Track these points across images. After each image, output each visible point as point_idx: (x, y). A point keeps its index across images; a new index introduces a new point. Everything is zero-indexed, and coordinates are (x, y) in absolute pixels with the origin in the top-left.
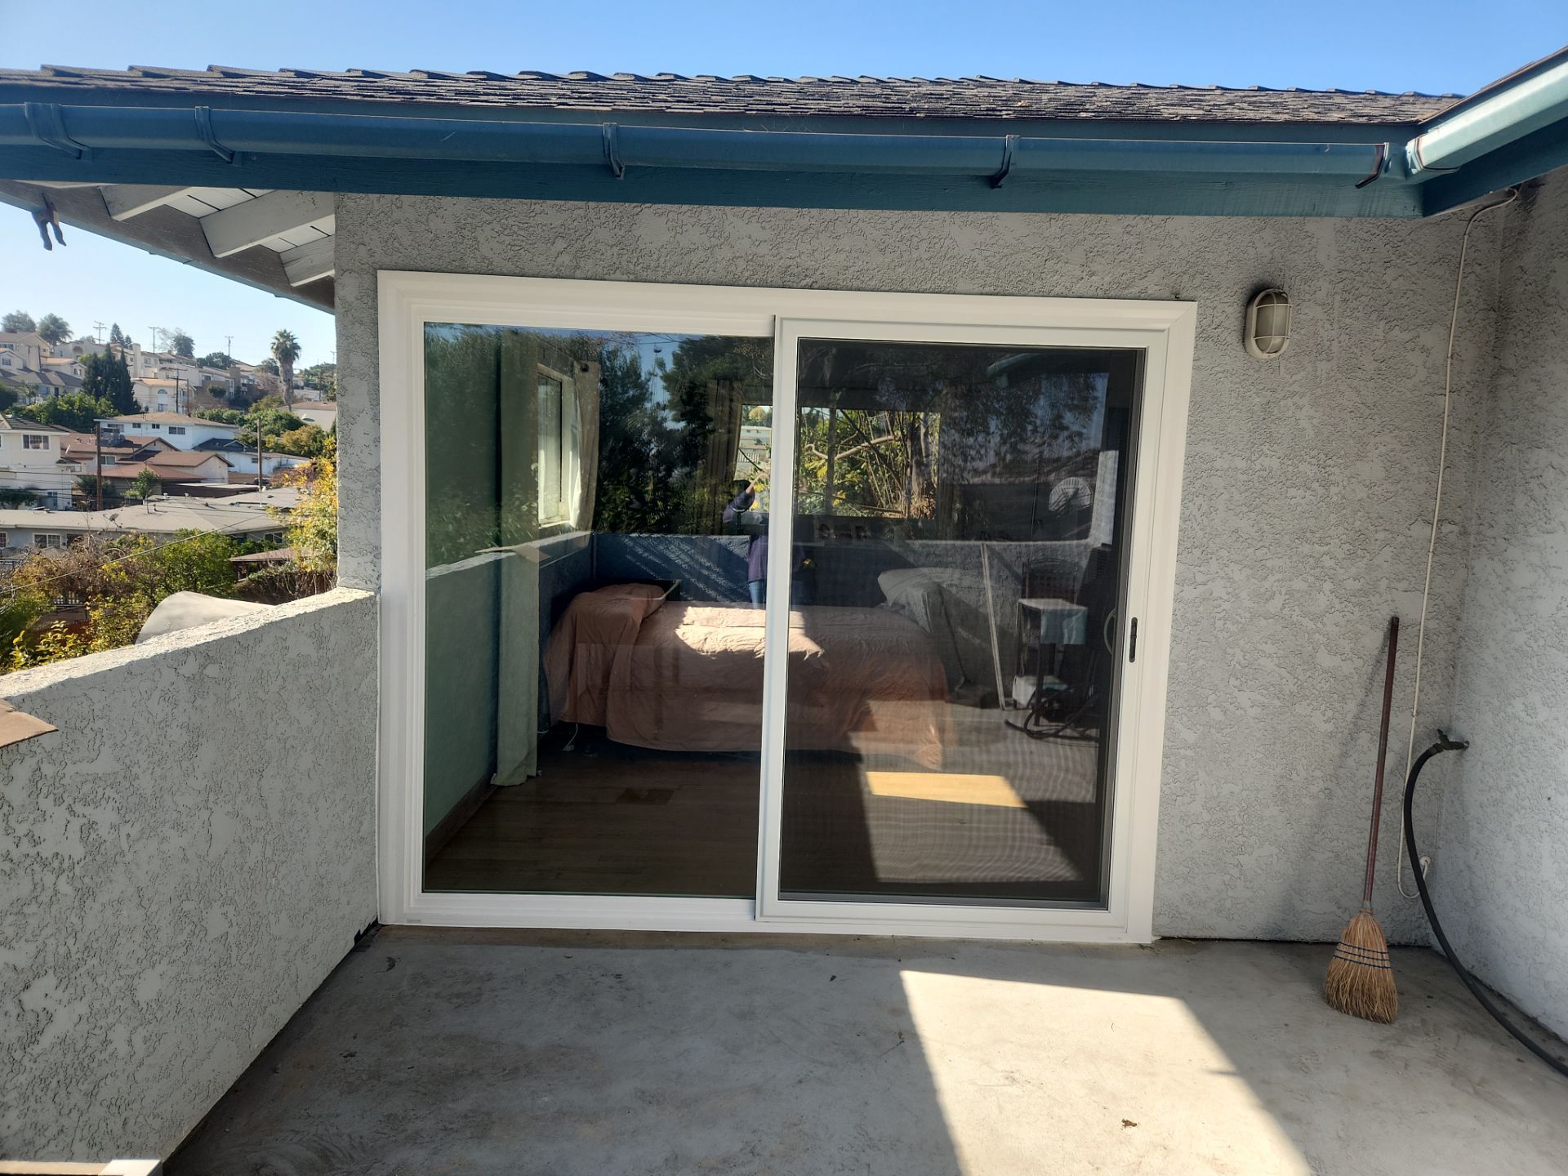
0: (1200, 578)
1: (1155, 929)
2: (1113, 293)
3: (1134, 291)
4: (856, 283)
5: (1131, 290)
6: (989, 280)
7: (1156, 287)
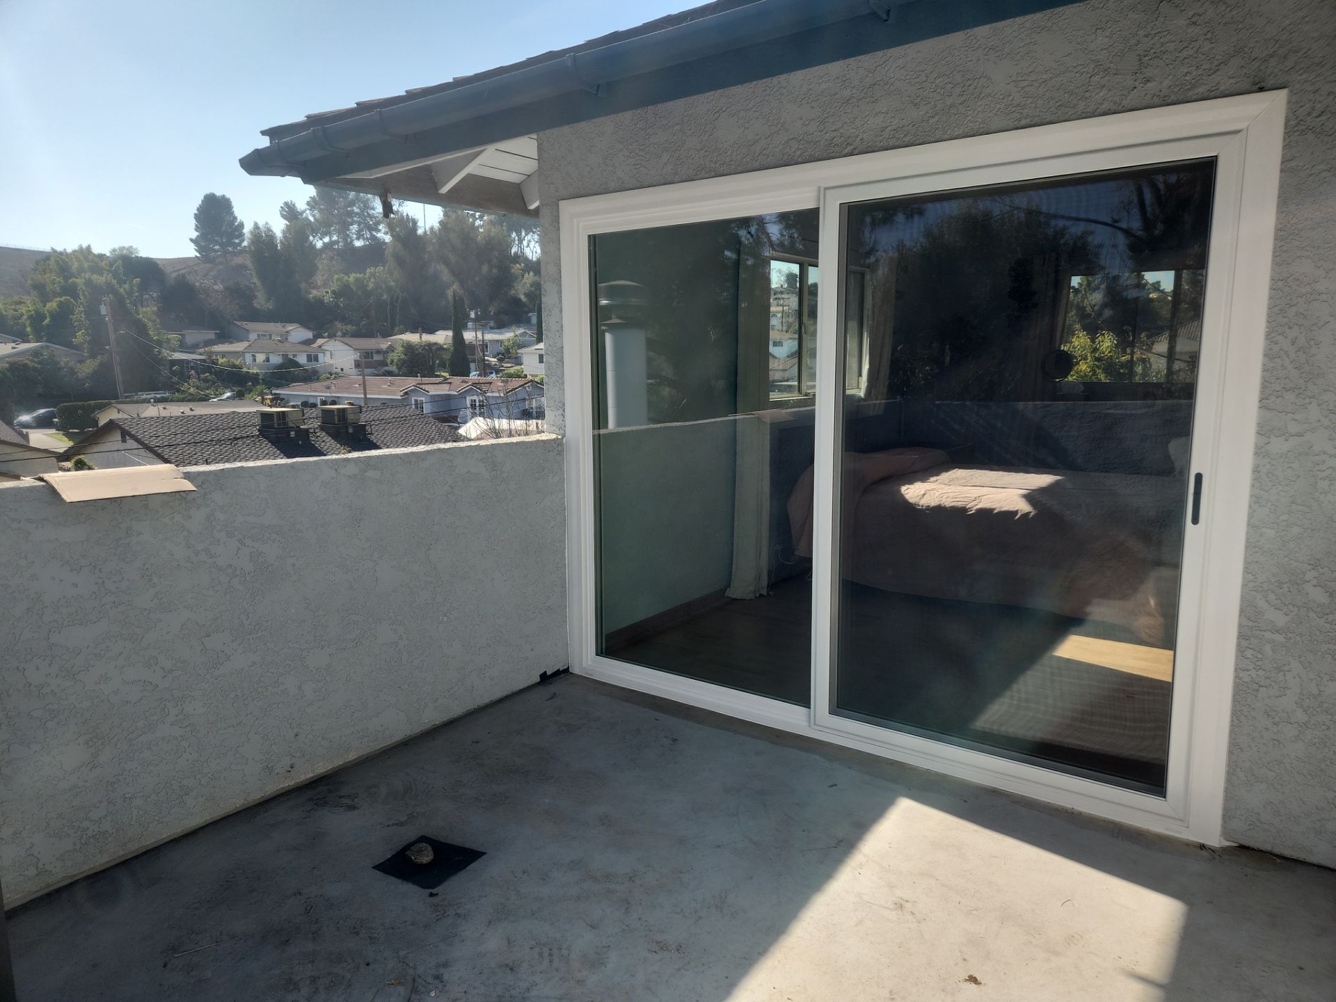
0: (1293, 428)
1: (1226, 833)
2: (1173, 98)
3: (1201, 90)
4: (892, 143)
5: (1197, 91)
6: (1025, 112)
7: (1231, 81)
